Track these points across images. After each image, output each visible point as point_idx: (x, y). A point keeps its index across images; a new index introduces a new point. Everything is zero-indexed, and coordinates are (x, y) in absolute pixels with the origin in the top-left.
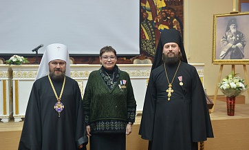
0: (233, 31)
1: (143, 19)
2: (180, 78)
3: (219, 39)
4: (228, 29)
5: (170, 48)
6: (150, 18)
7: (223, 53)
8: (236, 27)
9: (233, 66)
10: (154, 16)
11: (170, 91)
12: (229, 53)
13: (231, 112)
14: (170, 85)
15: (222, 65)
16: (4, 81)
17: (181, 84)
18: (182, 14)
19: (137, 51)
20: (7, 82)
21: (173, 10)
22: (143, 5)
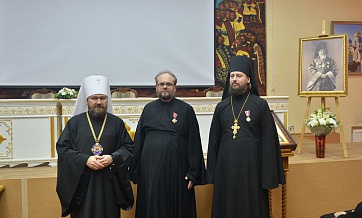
0: (322, 57)
1: (218, 44)
3: (306, 67)
4: (317, 55)
6: (227, 43)
7: (311, 83)
8: (326, 53)
9: (323, 99)
10: (232, 40)
11: (236, 128)
12: (318, 84)
13: (320, 153)
14: (236, 121)
15: (310, 98)
16: (52, 118)
17: (248, 119)
18: (265, 37)
19: (211, 81)
20: (56, 120)
21: (253, 33)
22: (218, 28)
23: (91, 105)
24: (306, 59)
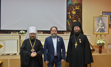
0: (101, 22)
1: (68, 18)
3: (96, 25)
4: (99, 22)
5: (76, 29)
6: (70, 18)
7: (97, 30)
8: (102, 21)
9: (101, 35)
10: (72, 17)
11: (76, 44)
12: (100, 30)
13: (100, 52)
14: (76, 42)
15: (97, 35)
17: (80, 42)
18: (82, 16)
19: (65, 29)
20: (19, 40)
21: (78, 15)
24: (96, 23)
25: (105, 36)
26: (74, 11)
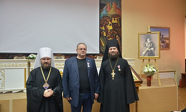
0: (149, 42)
1: (101, 35)
2: (119, 67)
4: (146, 41)
5: (113, 50)
6: (105, 35)
7: (144, 53)
8: (150, 40)
9: (149, 60)
10: (107, 34)
11: (113, 74)
12: (147, 53)
13: (149, 84)
14: (113, 71)
15: (143, 60)
16: (25, 69)
17: (119, 70)
19: (98, 52)
20: (27, 69)
21: (116, 31)
23: (42, 63)
24: (142, 42)
25: (155, 61)
26: (110, 25)
